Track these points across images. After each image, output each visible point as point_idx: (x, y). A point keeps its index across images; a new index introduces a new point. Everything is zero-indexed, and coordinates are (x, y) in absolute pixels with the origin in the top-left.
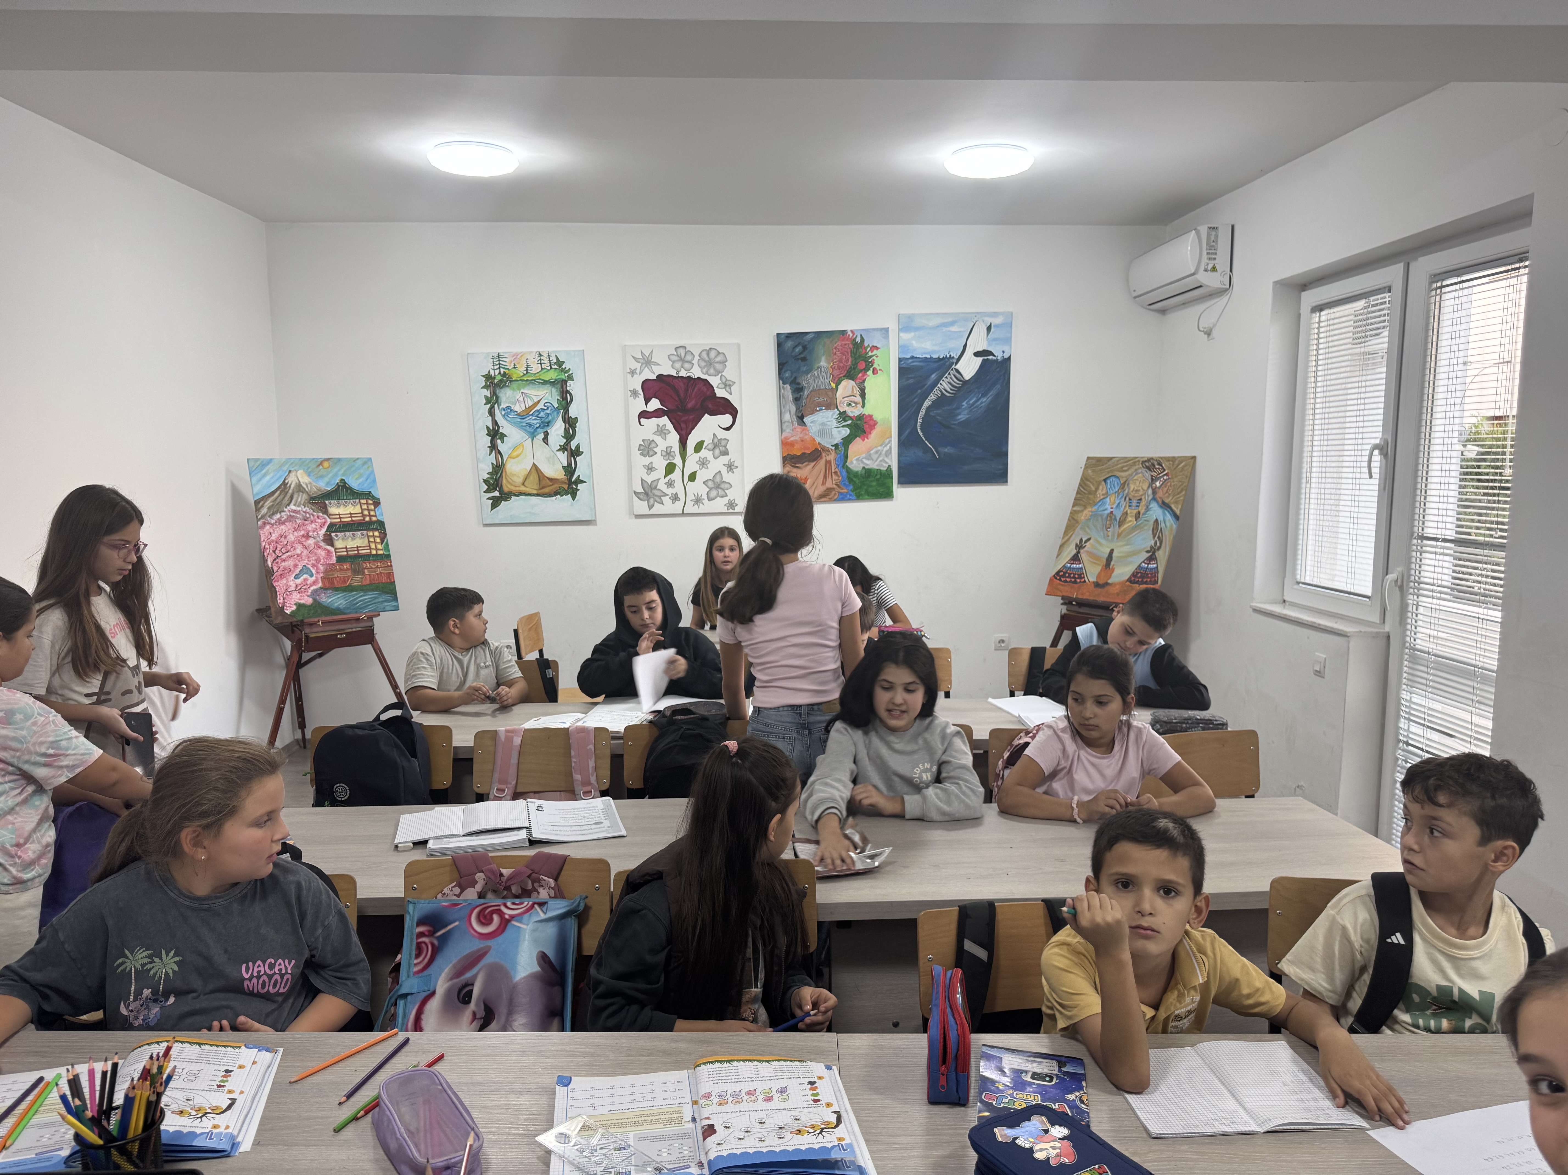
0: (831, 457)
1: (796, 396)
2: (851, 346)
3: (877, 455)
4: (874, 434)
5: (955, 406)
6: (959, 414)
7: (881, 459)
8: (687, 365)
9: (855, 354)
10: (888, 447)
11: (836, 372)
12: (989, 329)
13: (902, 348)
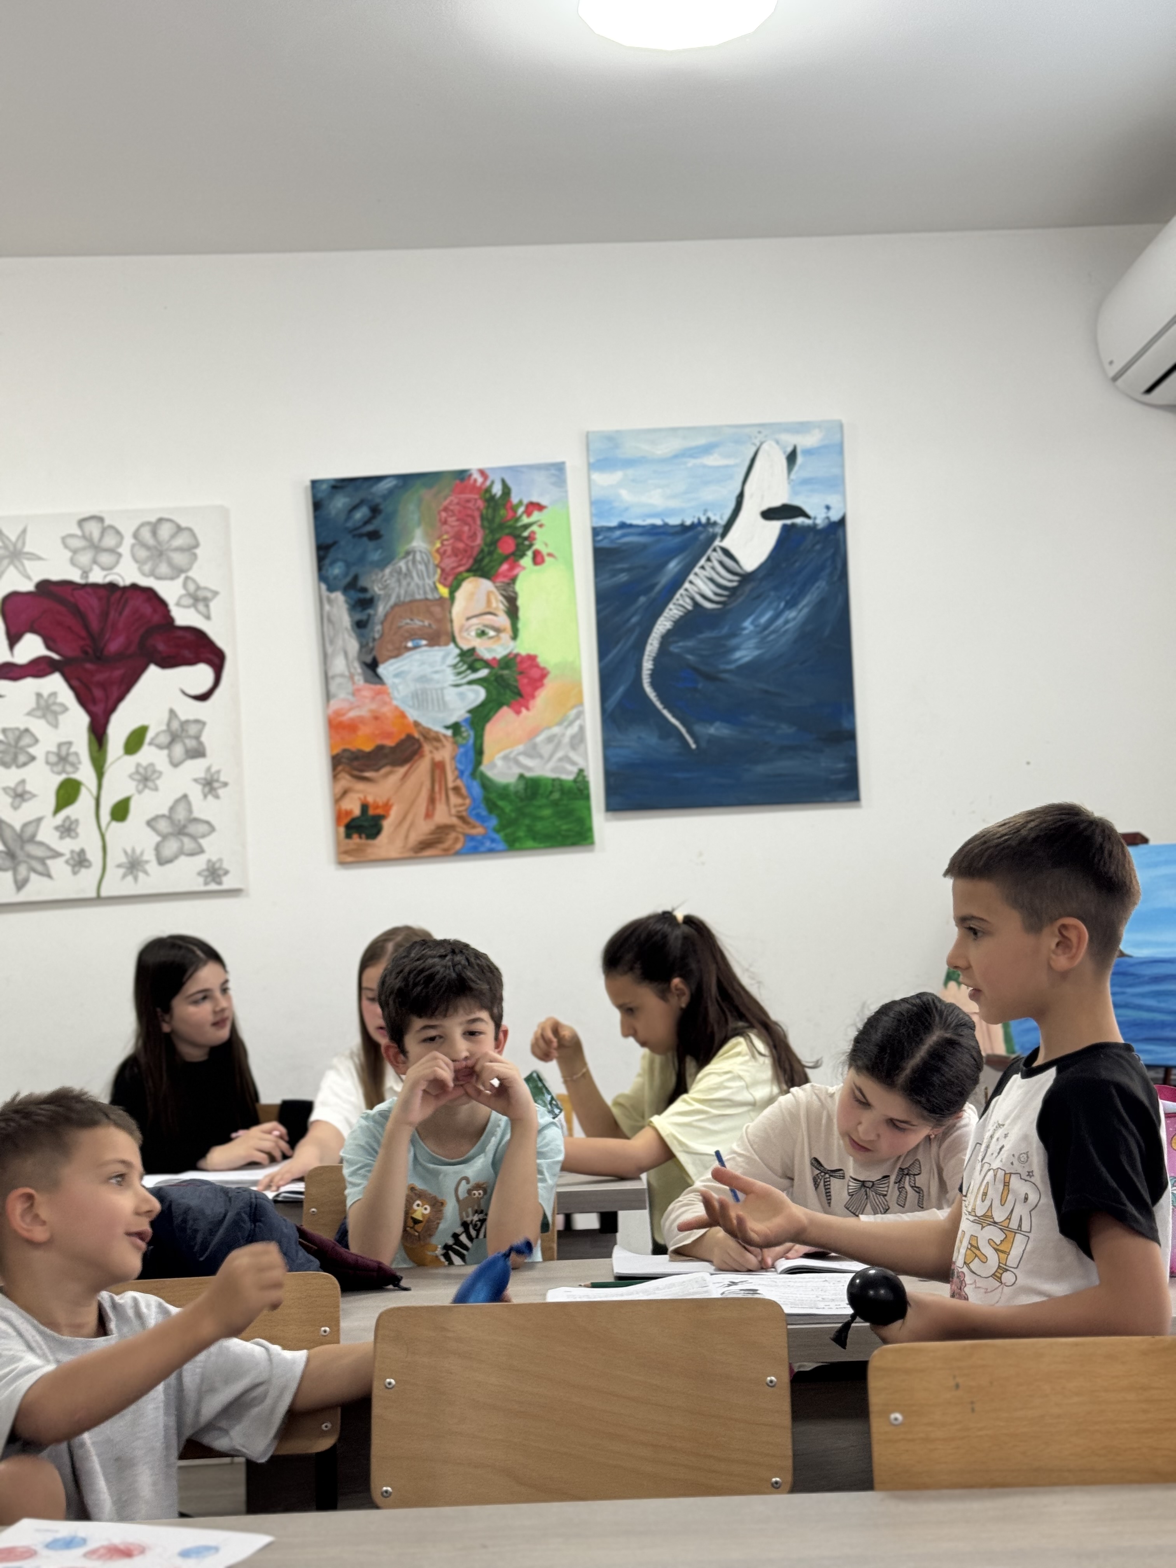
0: (445, 754)
1: (359, 616)
2: (480, 504)
3: (550, 747)
4: (542, 698)
5: (725, 631)
6: (736, 648)
7: (560, 754)
8: (105, 558)
9: (491, 521)
10: (574, 729)
11: (449, 563)
12: (792, 458)
13: (598, 505)
